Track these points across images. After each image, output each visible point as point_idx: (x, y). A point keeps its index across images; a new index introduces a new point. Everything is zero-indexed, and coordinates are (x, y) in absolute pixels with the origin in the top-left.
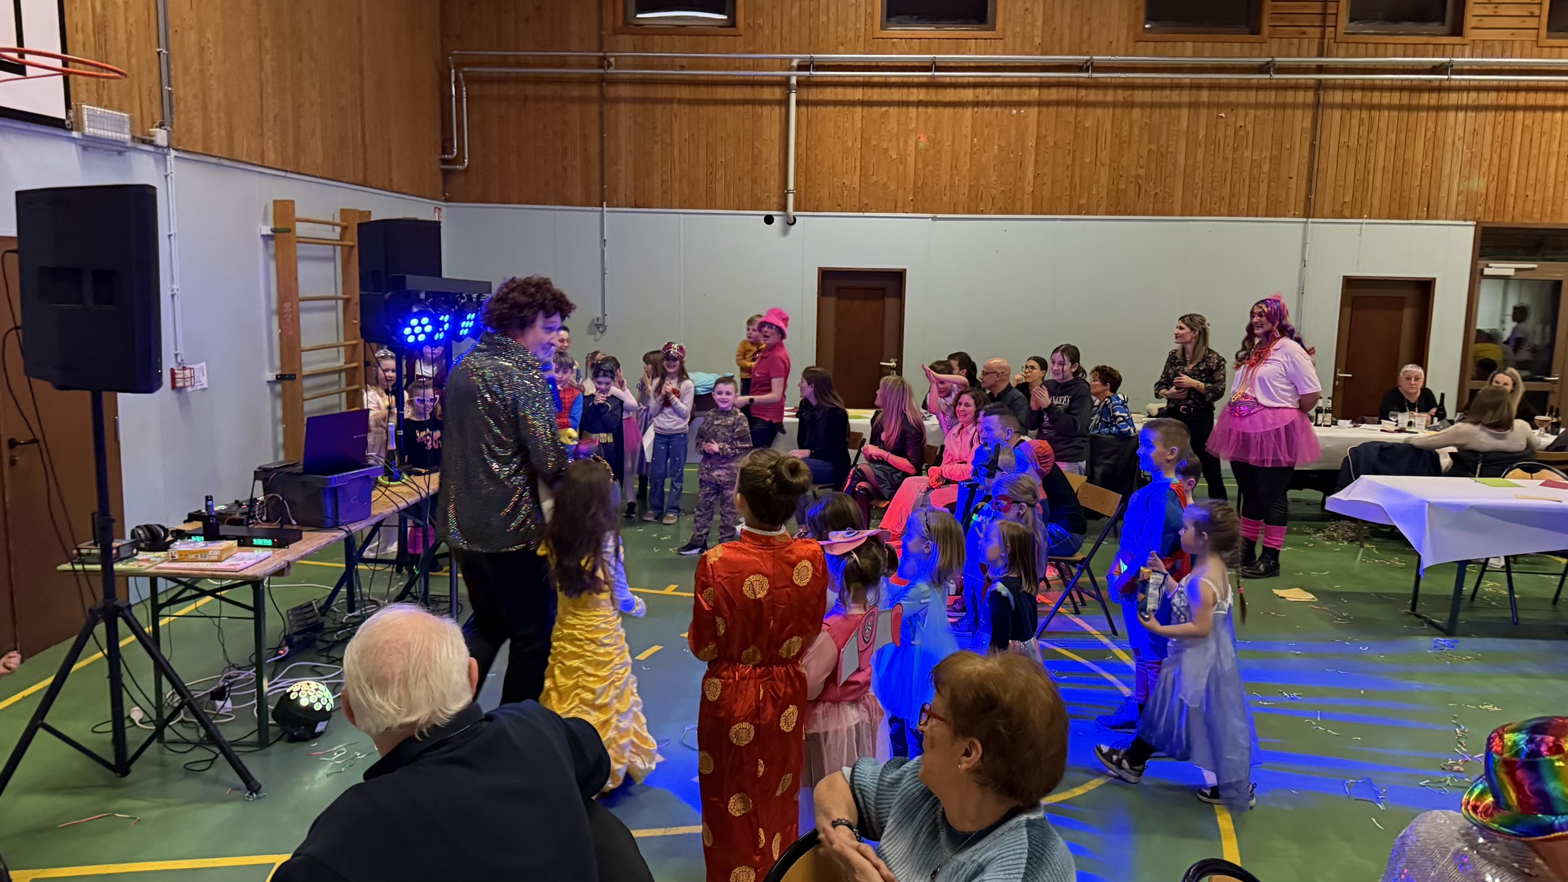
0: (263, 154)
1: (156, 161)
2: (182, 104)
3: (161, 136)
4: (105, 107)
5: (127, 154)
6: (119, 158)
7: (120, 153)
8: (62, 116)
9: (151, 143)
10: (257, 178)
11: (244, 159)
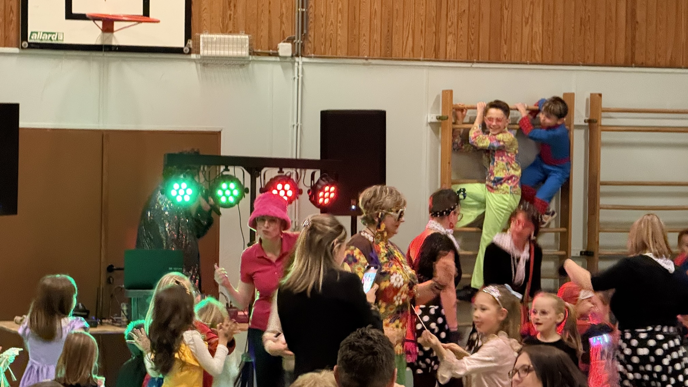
0: (436, 50)
1: (284, 68)
2: (323, 20)
3: (284, 49)
4: (230, 33)
5: (250, 65)
6: (241, 70)
7: (242, 66)
9: (276, 55)
10: (425, 71)
11: (407, 56)
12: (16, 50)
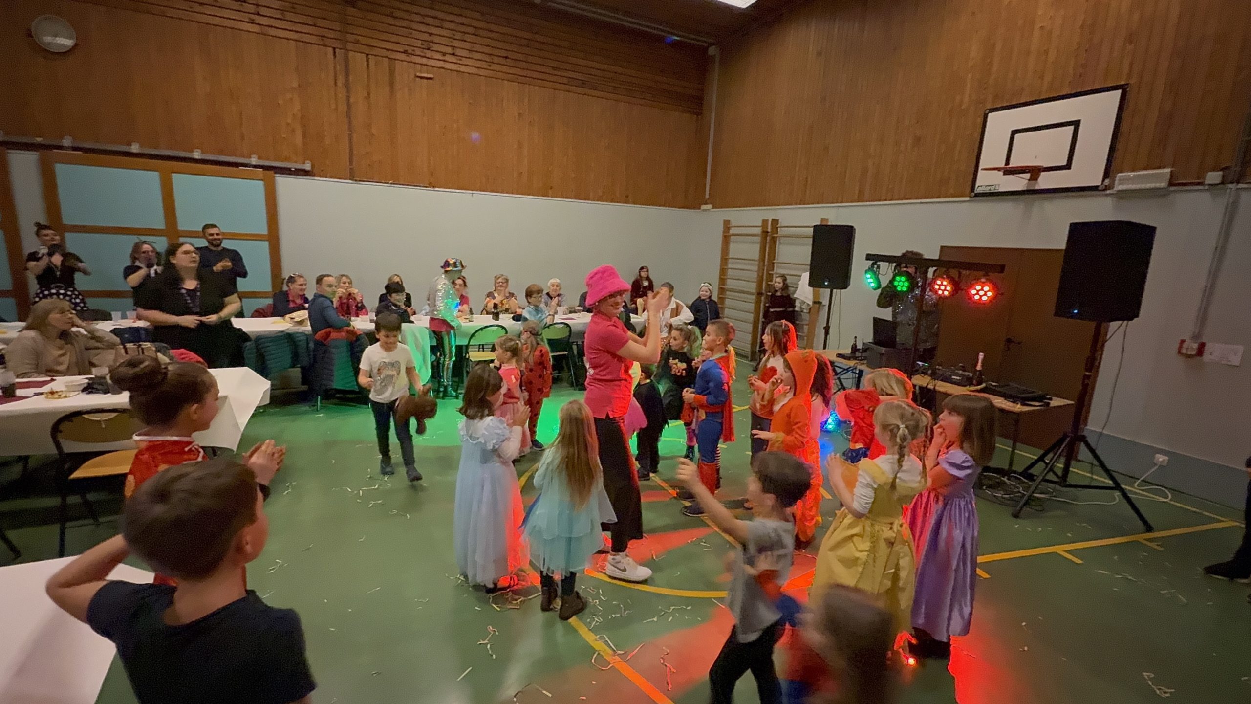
1: (1212, 195)
3: (1213, 177)
4: (1154, 168)
5: (1171, 195)
6: (1160, 200)
8: (1097, 182)
9: (1203, 184)
12: (967, 199)
